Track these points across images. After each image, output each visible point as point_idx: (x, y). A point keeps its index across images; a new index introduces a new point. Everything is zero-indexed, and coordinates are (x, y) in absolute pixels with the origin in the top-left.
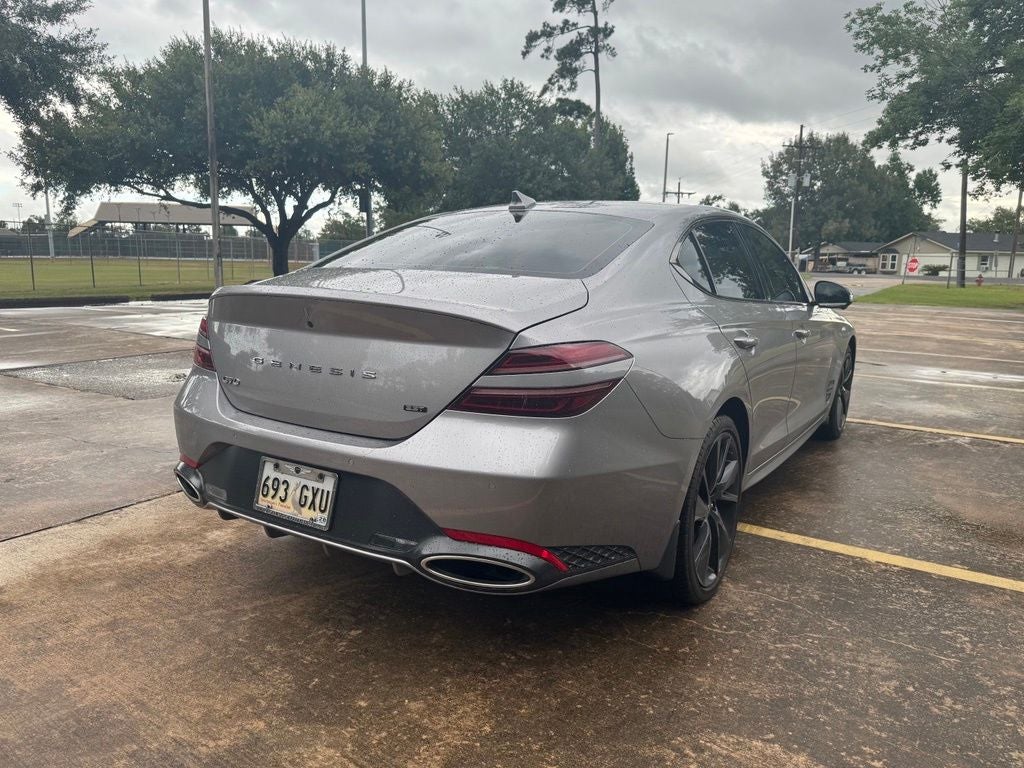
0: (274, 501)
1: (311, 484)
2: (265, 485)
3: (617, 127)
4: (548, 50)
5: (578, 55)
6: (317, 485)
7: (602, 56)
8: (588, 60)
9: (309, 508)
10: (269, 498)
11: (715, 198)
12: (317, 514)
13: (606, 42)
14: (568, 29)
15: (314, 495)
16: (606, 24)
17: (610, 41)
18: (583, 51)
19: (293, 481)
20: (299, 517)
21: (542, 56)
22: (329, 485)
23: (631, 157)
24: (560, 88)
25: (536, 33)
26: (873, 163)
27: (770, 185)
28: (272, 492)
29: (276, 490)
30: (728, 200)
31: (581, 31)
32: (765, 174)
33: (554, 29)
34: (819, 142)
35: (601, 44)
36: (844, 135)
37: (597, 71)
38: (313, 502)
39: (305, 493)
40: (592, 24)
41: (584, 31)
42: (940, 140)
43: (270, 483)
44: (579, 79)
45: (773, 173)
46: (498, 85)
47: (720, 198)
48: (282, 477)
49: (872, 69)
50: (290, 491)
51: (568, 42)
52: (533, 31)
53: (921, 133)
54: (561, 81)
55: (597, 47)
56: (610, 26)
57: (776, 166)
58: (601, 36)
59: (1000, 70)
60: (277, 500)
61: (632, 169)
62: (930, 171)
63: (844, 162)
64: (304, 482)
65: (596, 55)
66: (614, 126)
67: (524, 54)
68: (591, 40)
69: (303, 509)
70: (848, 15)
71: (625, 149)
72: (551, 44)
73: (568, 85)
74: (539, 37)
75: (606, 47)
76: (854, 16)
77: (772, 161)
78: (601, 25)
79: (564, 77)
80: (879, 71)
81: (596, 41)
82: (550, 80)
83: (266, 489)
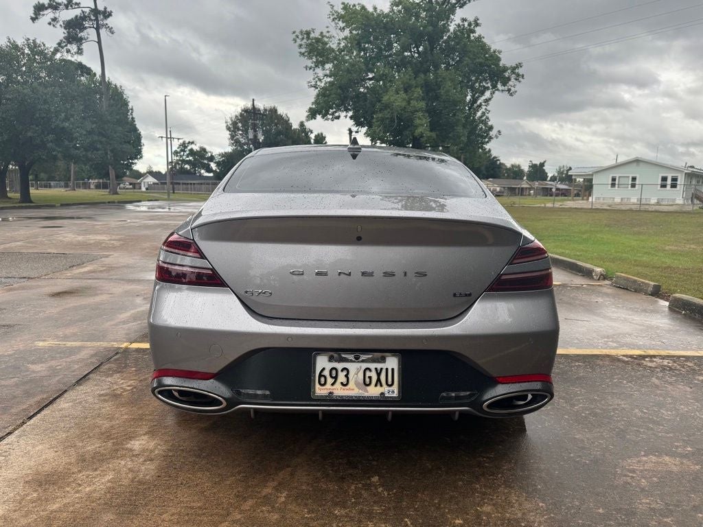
0: (335, 387)
1: (373, 366)
2: (320, 375)
3: (118, 86)
4: (55, 19)
5: (83, 28)
6: (379, 366)
7: (102, 31)
8: (90, 33)
9: (376, 385)
10: (328, 386)
11: (189, 143)
12: (385, 389)
13: (105, 22)
14: (71, 6)
15: (379, 374)
16: (105, 8)
17: (109, 21)
18: (86, 25)
19: (353, 367)
20: (366, 394)
21: (50, 24)
22: (392, 363)
23: (132, 109)
24: (68, 51)
25: (43, 5)
26: (291, 126)
27: (232, 137)
28: (330, 381)
29: (336, 378)
30: (198, 145)
31: (84, 9)
32: (228, 129)
33: (60, 4)
34: (259, 110)
35: (100, 22)
36: (274, 108)
37: (99, 42)
38: (379, 380)
39: (368, 374)
40: (93, 7)
41: (87, 10)
42: (346, 117)
43: (326, 373)
44: (84, 46)
45: (233, 128)
46: (20, 42)
47: (193, 143)
48: (340, 366)
49: (310, 69)
50: (351, 376)
51: (73, 16)
52: (41, 2)
53: (336, 112)
54: (69, 46)
55: (97, 24)
56: (108, 10)
57: (234, 124)
58: (101, 17)
59: (370, 79)
60: (338, 385)
61: (133, 118)
62: (322, 134)
63: (276, 125)
64: (365, 365)
65: (98, 29)
66: (116, 86)
67: (33, 19)
68: (93, 18)
69: (368, 388)
70: (294, 33)
71: (126, 104)
72: (57, 15)
73: (76, 50)
74: (46, 9)
75: (106, 26)
76: (297, 33)
77: (232, 120)
78: (101, 8)
79: (70, 43)
80: (314, 70)
81: (97, 20)
82: (59, 44)
83: (323, 380)
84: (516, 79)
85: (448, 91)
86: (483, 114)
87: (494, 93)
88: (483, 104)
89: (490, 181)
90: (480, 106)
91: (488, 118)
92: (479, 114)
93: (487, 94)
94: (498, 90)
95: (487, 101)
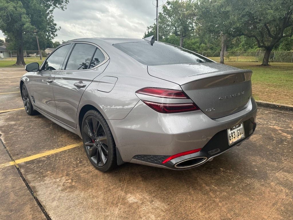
2: (230, 137)
6: (240, 128)
12: (242, 135)
15: (240, 131)
20: (239, 139)
22: (242, 126)
29: (233, 136)
48: (233, 131)
69: (239, 136)
84: (66, 3)
85: (35, 5)
86: (51, 17)
87: (55, 8)
88: (50, 12)
89: (48, 49)
90: (48, 13)
91: (53, 20)
92: (48, 17)
93: (51, 8)
94: (57, 7)
95: (51, 11)
